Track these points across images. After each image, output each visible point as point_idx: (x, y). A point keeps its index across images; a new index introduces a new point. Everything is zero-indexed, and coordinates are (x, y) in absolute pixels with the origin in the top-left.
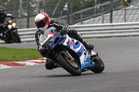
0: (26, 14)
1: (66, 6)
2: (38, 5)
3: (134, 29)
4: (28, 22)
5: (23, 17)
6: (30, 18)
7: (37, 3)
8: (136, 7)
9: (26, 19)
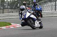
0: (2, 8)
1: (19, 5)
2: (7, 5)
3: (47, 14)
4: (3, 11)
5: (1, 9)
6: (4, 10)
7: (7, 4)
8: (47, 5)
9: (2, 10)
